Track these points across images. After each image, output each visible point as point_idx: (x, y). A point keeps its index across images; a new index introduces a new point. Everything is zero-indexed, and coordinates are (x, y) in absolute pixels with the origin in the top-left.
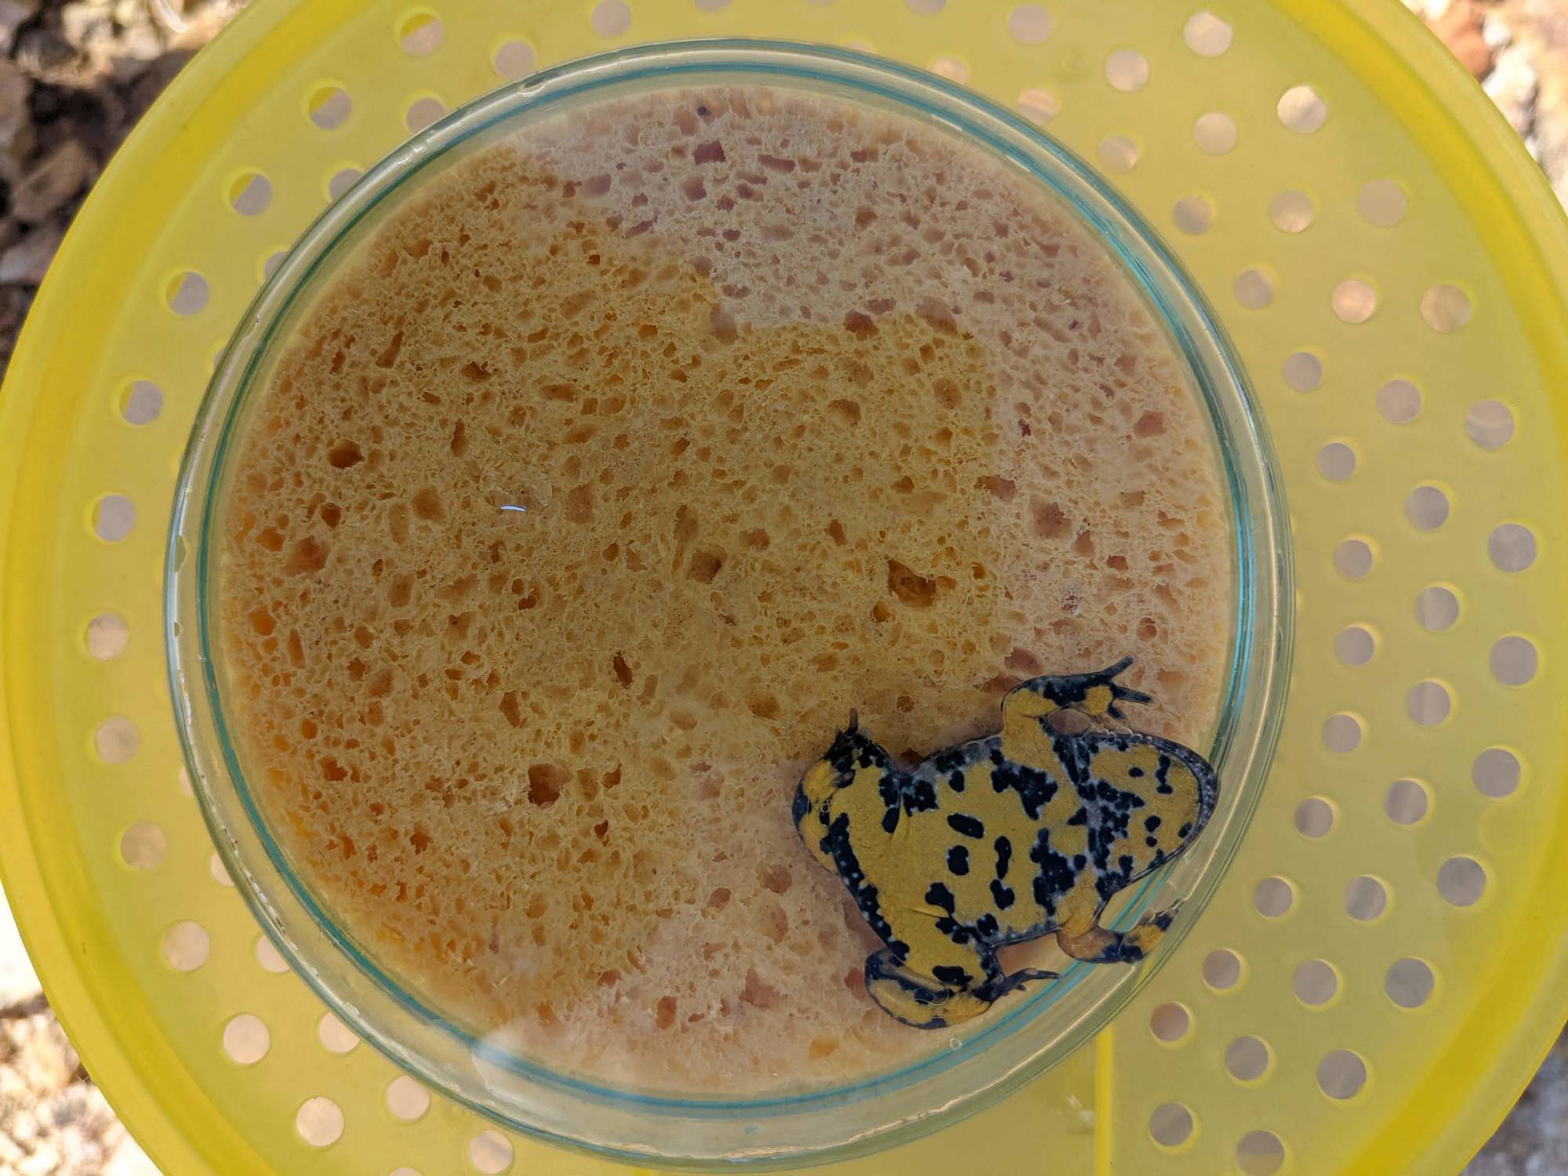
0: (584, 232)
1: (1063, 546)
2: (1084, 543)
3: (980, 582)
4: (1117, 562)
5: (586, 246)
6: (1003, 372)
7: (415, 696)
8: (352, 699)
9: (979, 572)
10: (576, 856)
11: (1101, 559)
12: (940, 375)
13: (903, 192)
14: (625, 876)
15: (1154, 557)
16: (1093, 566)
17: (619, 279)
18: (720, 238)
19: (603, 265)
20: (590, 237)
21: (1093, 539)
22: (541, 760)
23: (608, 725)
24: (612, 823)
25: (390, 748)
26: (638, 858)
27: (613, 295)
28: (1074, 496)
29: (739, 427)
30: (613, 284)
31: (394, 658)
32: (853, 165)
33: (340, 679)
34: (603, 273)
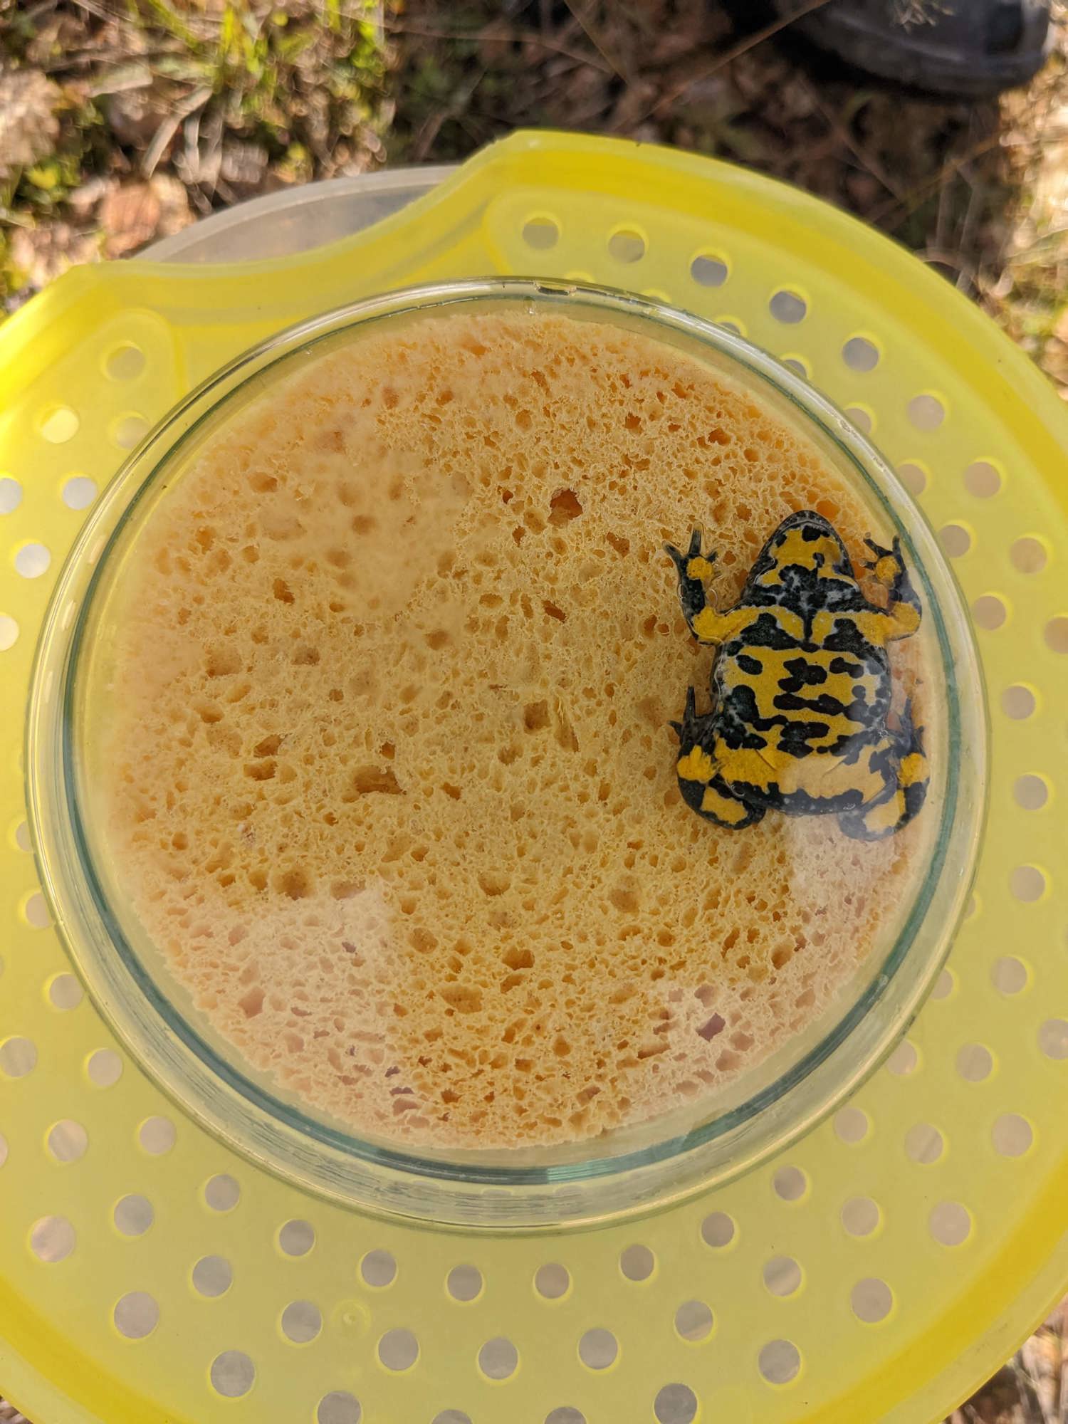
0: (771, 915)
1: (276, 870)
2: (259, 883)
3: (325, 812)
4: (227, 881)
5: (763, 906)
6: (389, 983)
7: (692, 517)
8: (734, 492)
9: (330, 820)
10: (515, 468)
11: (241, 877)
12: (436, 953)
13: (543, 1083)
14: (472, 474)
15: (201, 900)
16: (244, 867)
17: (724, 894)
18: (665, 968)
19: (742, 897)
20: (764, 913)
21: (254, 889)
22: (578, 521)
23: (544, 568)
24: (501, 503)
25: (689, 474)
26: (469, 491)
27: (721, 879)
28: (285, 913)
29: (570, 830)
30: (726, 888)
31: (721, 535)
32: (593, 1083)
33: (751, 500)
34: (739, 891)
